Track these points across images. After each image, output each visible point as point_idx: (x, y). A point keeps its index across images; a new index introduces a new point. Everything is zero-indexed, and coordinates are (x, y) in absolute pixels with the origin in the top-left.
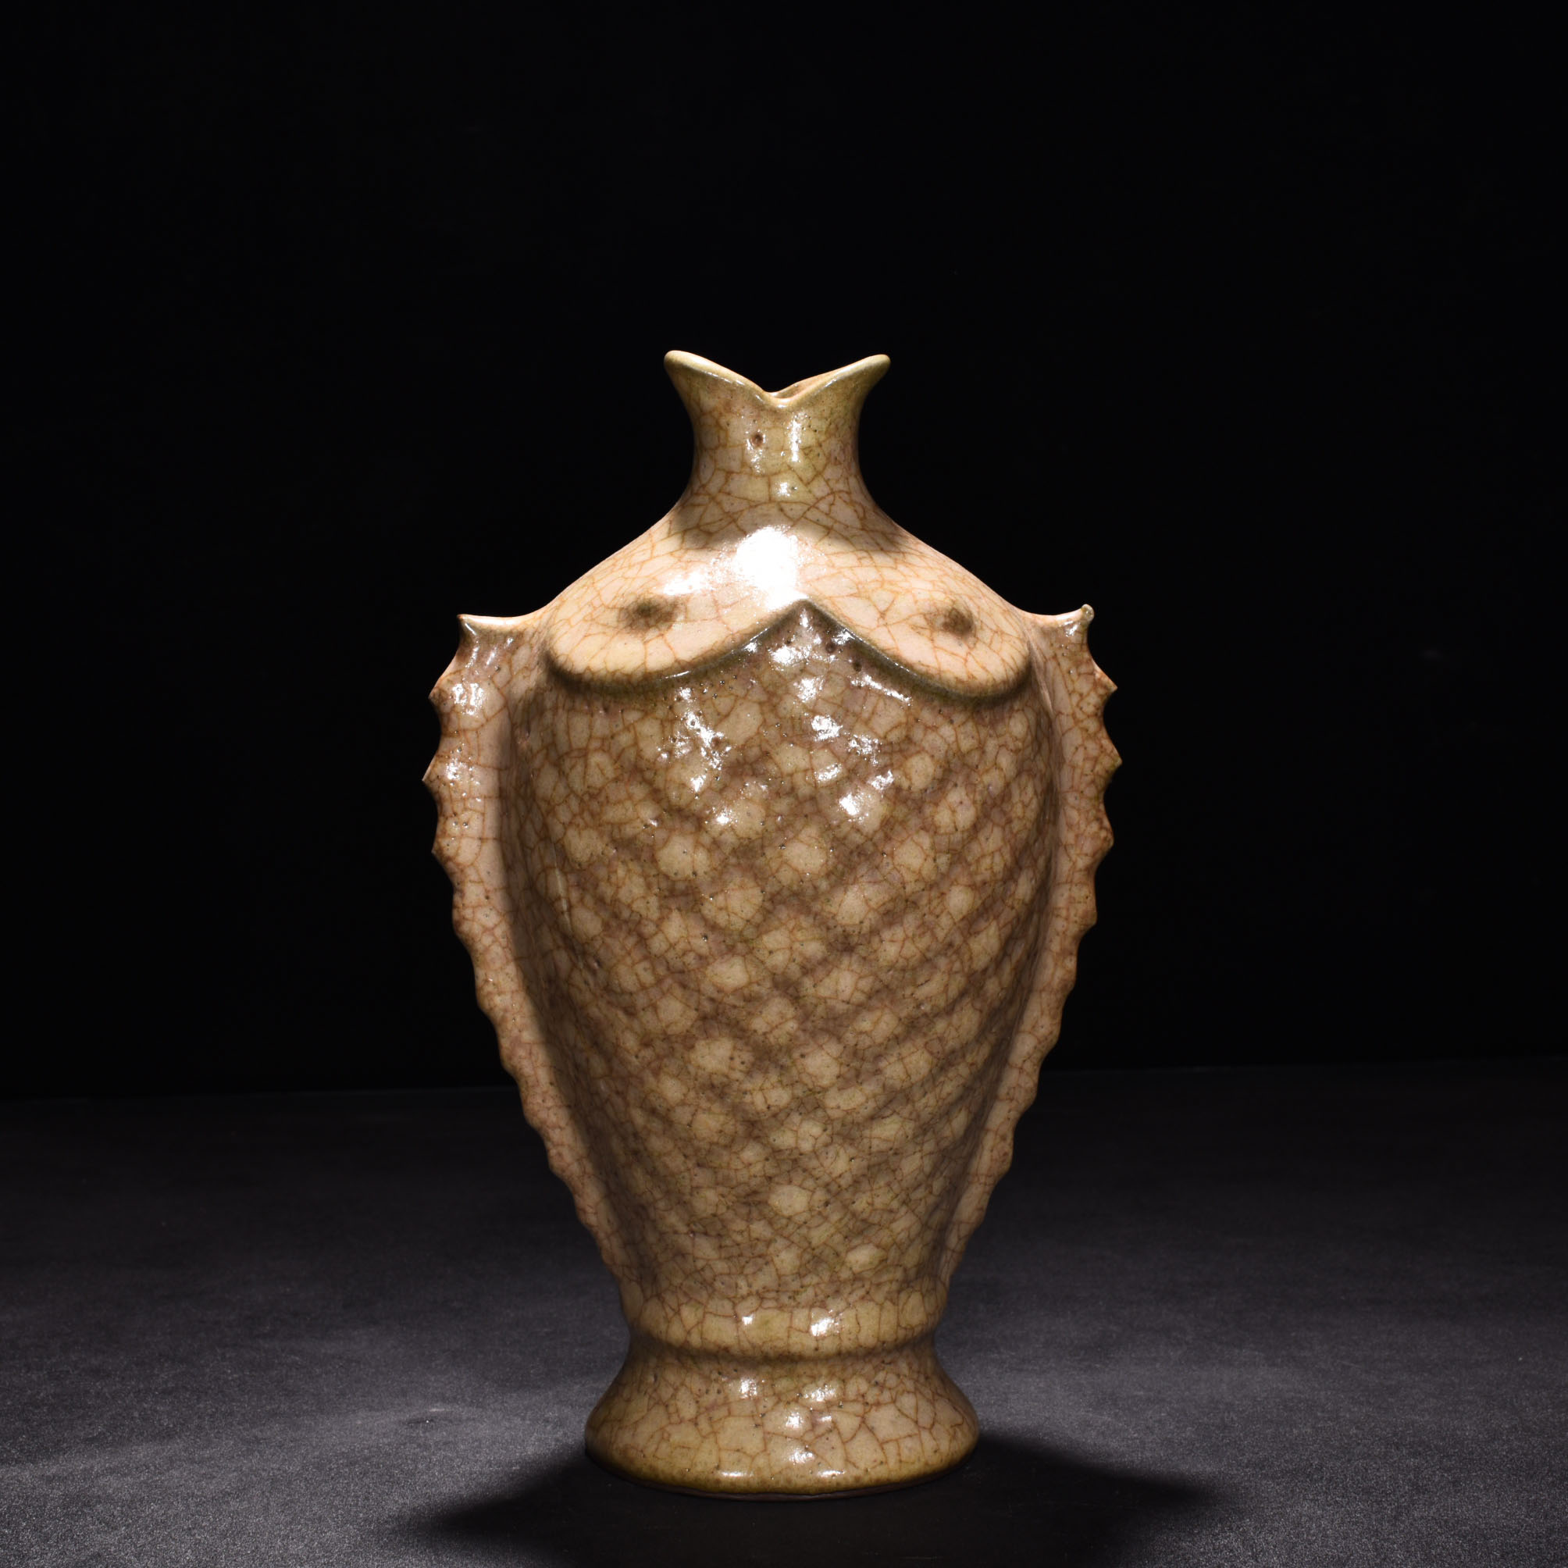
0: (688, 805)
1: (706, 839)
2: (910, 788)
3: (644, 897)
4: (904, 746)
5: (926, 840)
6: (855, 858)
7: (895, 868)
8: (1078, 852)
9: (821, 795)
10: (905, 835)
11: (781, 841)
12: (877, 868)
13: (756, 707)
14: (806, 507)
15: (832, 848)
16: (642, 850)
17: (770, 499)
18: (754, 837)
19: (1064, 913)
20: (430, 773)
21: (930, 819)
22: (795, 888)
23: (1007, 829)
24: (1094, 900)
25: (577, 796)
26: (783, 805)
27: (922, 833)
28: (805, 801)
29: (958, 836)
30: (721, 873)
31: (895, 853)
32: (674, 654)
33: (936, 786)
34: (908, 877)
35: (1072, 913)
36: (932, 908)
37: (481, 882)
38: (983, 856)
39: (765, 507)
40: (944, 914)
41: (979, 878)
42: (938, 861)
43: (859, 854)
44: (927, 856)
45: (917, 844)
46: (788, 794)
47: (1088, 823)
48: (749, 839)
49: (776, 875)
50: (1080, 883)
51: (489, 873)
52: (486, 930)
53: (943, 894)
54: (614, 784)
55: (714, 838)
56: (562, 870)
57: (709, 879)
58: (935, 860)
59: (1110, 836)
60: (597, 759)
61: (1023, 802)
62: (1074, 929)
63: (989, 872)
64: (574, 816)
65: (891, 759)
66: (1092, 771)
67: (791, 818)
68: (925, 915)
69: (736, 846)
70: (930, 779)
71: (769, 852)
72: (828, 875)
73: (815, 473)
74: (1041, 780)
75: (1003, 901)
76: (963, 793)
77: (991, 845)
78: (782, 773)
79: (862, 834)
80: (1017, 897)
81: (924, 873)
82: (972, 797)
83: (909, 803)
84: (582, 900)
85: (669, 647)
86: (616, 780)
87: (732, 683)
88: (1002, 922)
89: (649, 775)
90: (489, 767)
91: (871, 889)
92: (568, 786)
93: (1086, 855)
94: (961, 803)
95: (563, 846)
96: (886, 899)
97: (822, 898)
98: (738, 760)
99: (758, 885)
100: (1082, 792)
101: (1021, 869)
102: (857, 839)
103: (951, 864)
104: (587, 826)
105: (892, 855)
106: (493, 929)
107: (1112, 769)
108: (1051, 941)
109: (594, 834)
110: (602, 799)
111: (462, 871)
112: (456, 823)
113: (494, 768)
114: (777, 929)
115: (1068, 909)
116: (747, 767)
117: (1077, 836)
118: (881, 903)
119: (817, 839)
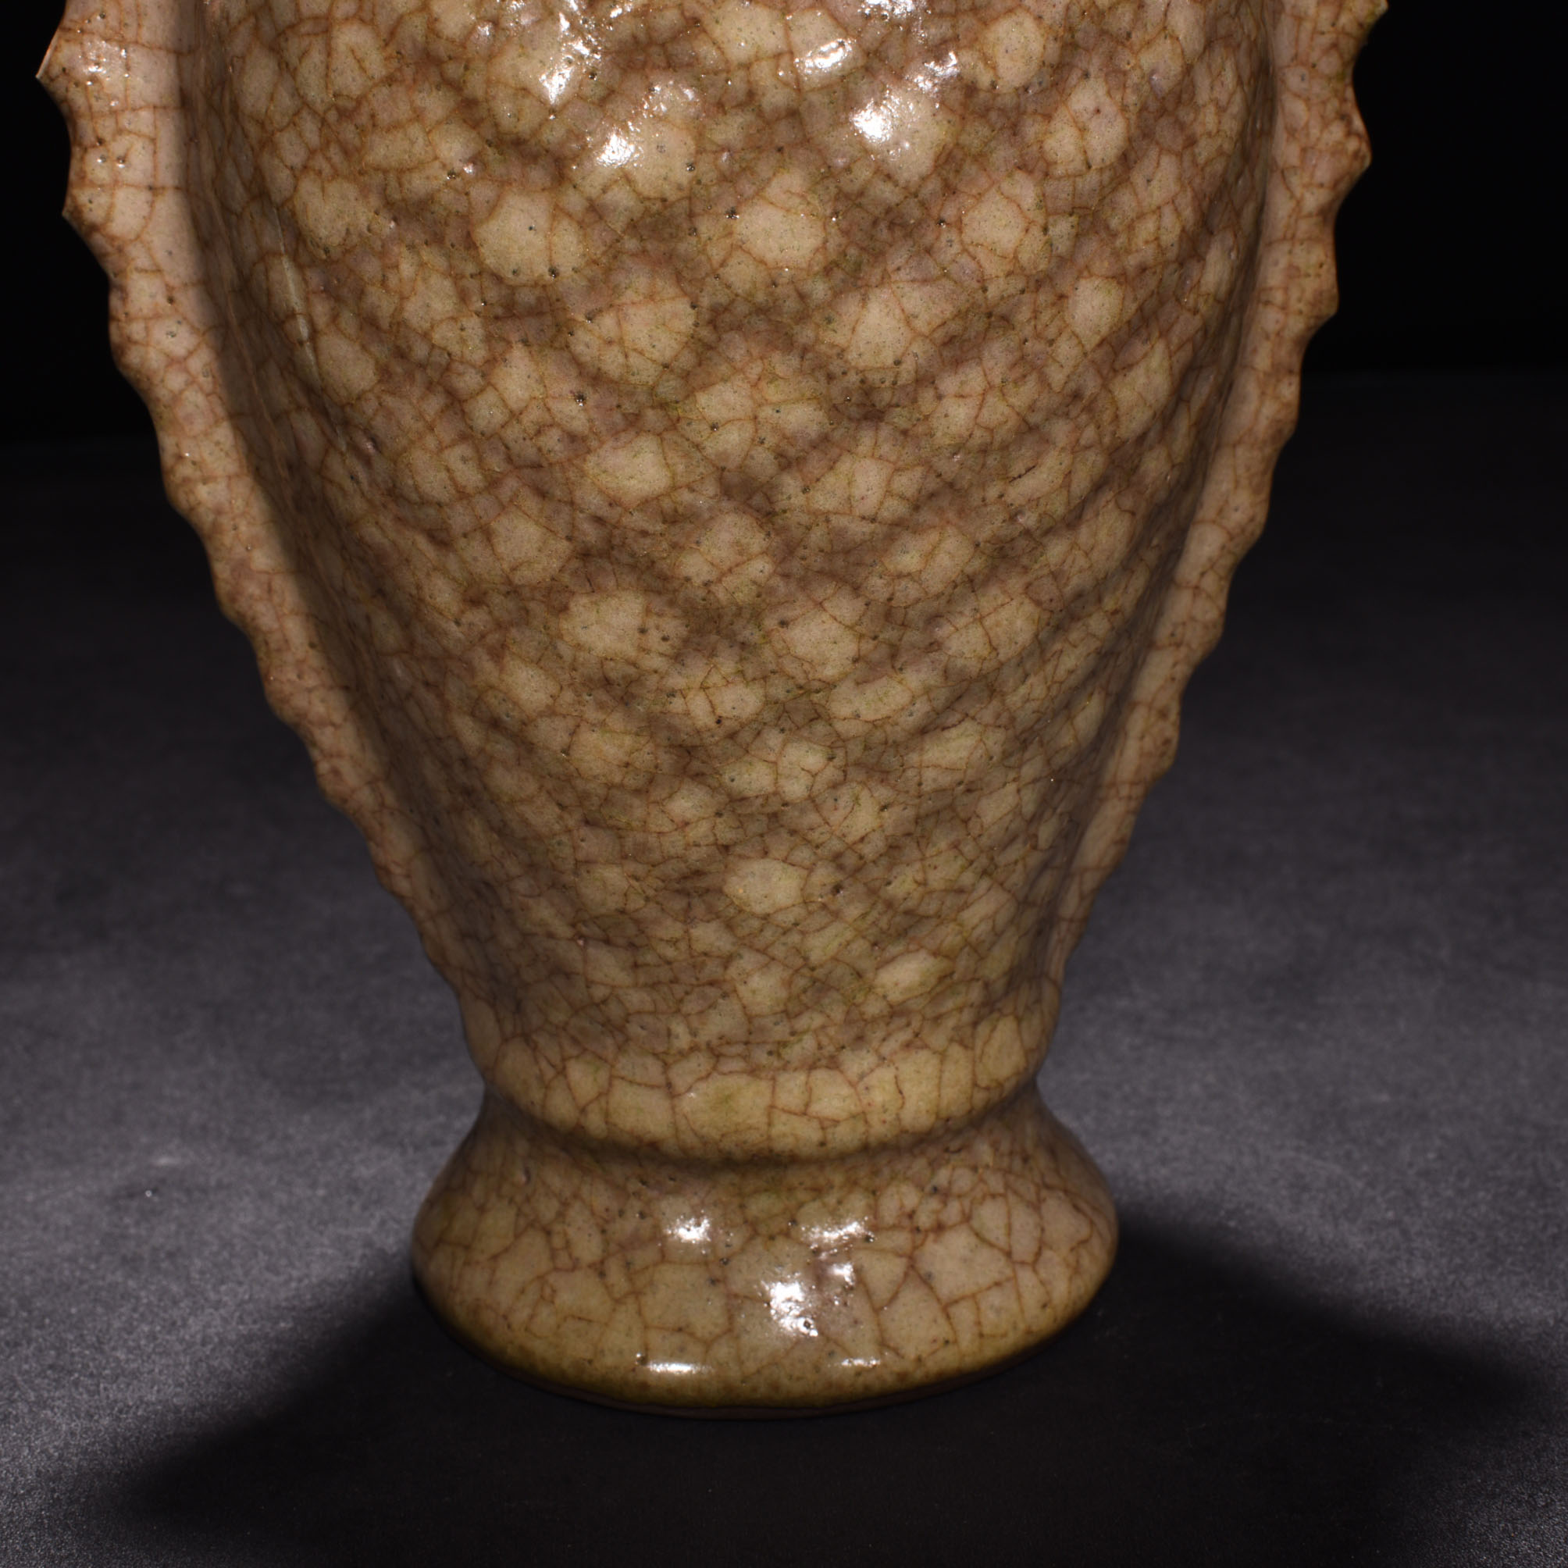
0: (535, 132)
1: (574, 201)
2: (993, 85)
3: (454, 319)
5: (1026, 191)
6: (884, 234)
7: (965, 250)
8: (1306, 180)
9: (811, 105)
10: (983, 181)
11: (730, 201)
12: (929, 251)
15: (836, 213)
16: (446, 224)
18: (672, 195)
19: (1278, 297)
20: (49, 65)
21: (1035, 148)
22: (760, 297)
23: (1187, 158)
24: (1333, 270)
25: (314, 113)
26: (731, 130)
27: (1019, 176)
28: (778, 119)
29: (1092, 180)
30: (608, 271)
31: (966, 220)
33: (1047, 79)
34: (993, 267)
35: (1295, 294)
36: (1039, 327)
37: (158, 271)
38: (1141, 216)
40: (1064, 336)
41: (1132, 261)
42: (1050, 232)
43: (891, 226)
44: (1032, 222)
45: (1009, 199)
46: (741, 106)
47: (1326, 124)
48: (664, 200)
49: (721, 271)
50: (1310, 239)
51: (170, 253)
52: (172, 361)
53: (1062, 297)
54: (385, 90)
55: (590, 200)
56: (295, 258)
57: (584, 283)
58: (1045, 230)
59: (1365, 149)
60: (351, 37)
61: (1216, 102)
62: (1297, 326)
63: (1153, 246)
64: (312, 152)
65: (953, 26)
66: (1333, 25)
67: (750, 156)
68: (1026, 341)
69: (637, 215)
70: (1034, 65)
71: (705, 227)
72: (827, 271)
74: (1250, 53)
75: (1178, 300)
76: (1101, 91)
77: (1156, 193)
78: (727, 62)
79: (896, 185)
80: (1203, 289)
81: (1025, 257)
82: (1118, 97)
83: (993, 116)
84: (335, 318)
86: (390, 80)
88: (1175, 340)
89: (453, 70)
90: (160, 48)
91: (916, 294)
92: (297, 93)
93: (1321, 185)
94: (1098, 111)
95: (294, 214)
96: (948, 314)
97: (817, 317)
98: (634, 37)
99: (686, 294)
100: (1314, 66)
101: (1211, 233)
102: (887, 193)
103: (1078, 237)
104: (336, 174)
105: (959, 225)
106: (185, 359)
107: (1370, 20)
108: (1255, 351)
109: (351, 190)
110: (363, 119)
111: (120, 250)
112: (104, 158)
113: (168, 51)
114: (725, 380)
115: (1286, 290)
116: (654, 50)
117: (1304, 150)
118: (938, 321)
119: (803, 197)
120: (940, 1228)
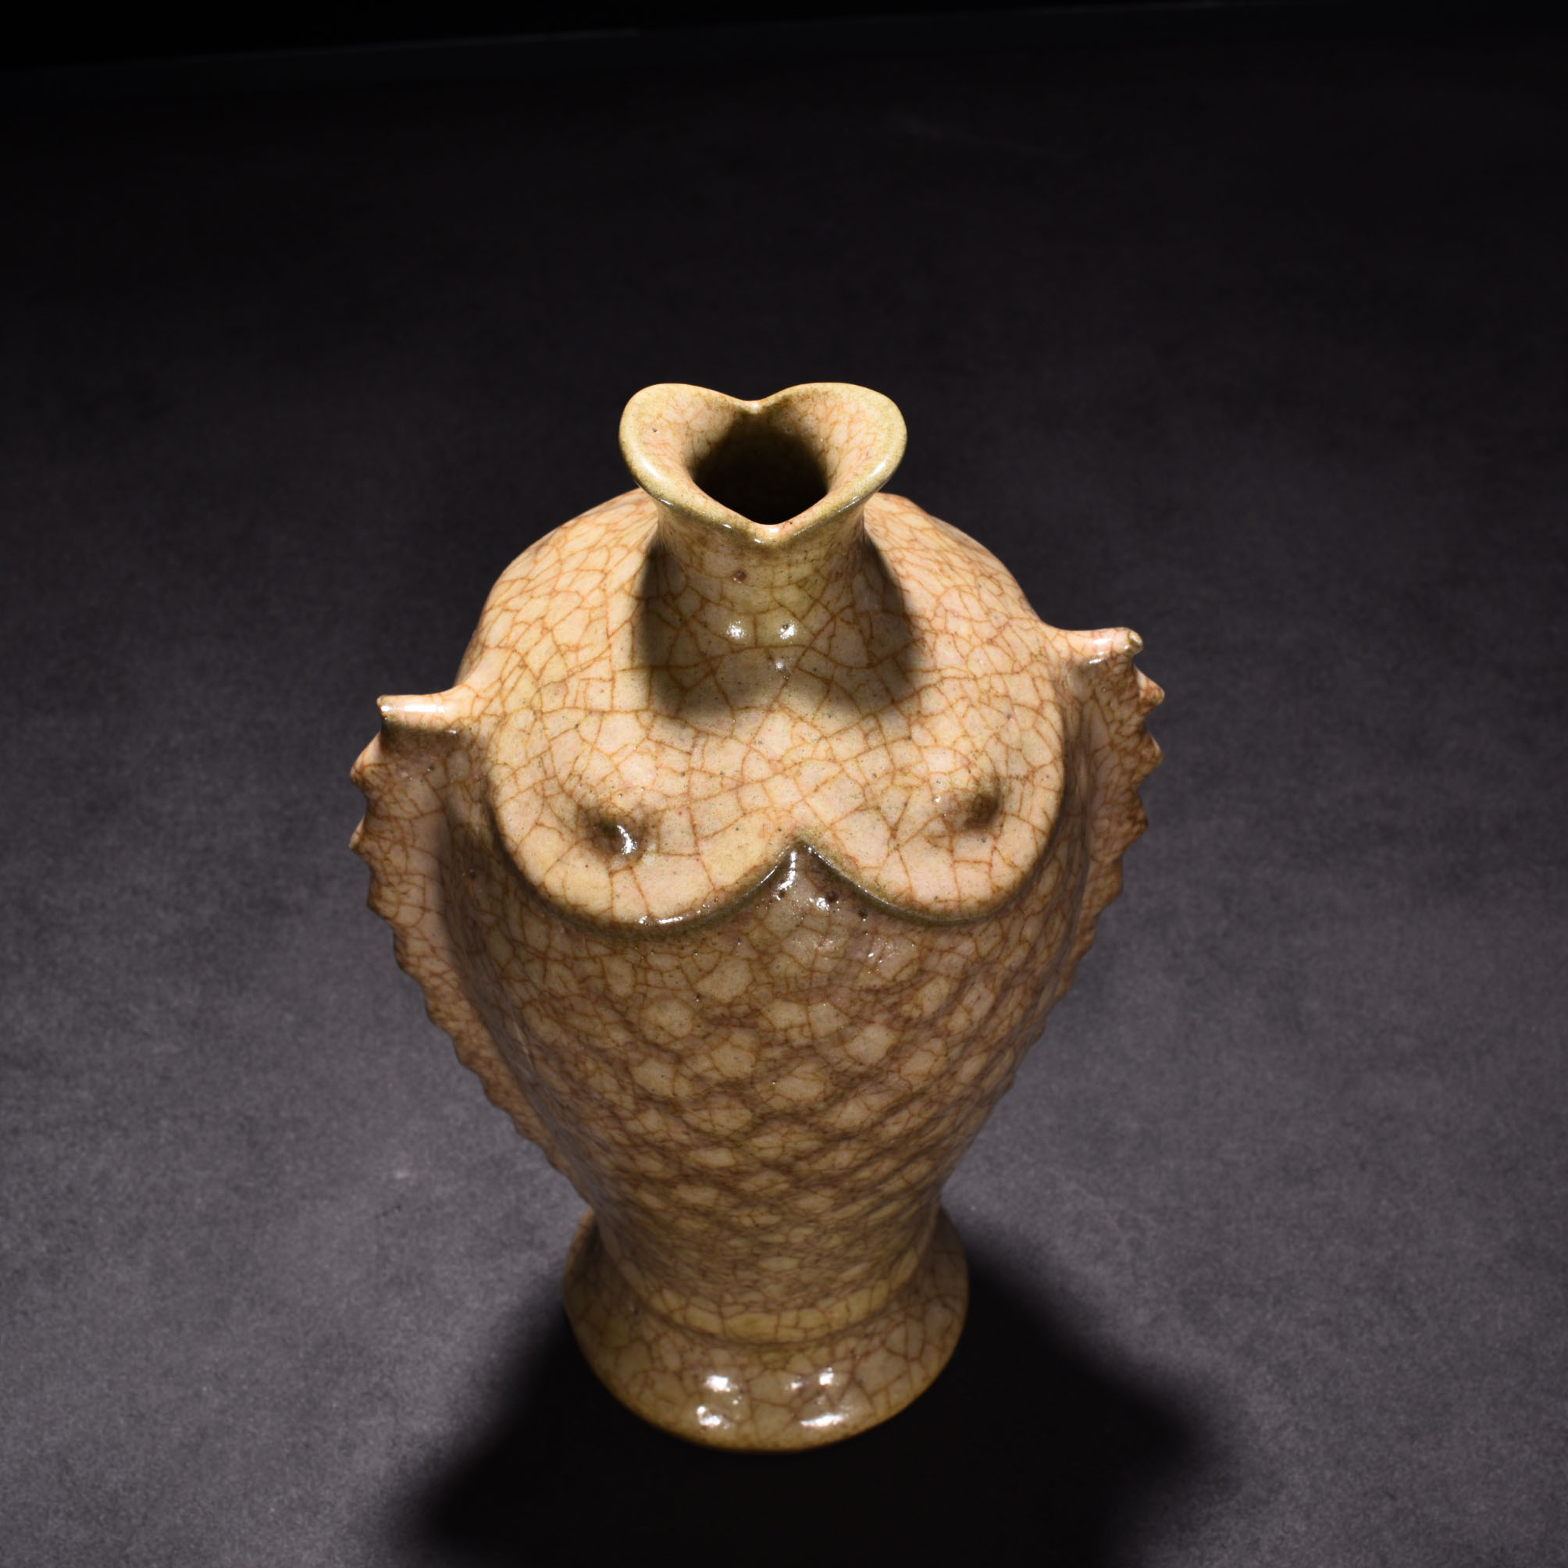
0: (666, 1043)
1: (687, 1072)
2: (922, 1014)
3: (617, 1093)
4: (914, 981)
5: (936, 1045)
6: (857, 1082)
7: (901, 1078)
8: (1107, 853)
9: (820, 1042)
10: (914, 1049)
11: (773, 1077)
12: (881, 1083)
13: (744, 966)
14: (800, 651)
15: (831, 1079)
16: (614, 1060)
17: (756, 643)
18: (742, 1077)
21: (943, 1028)
22: (788, 1110)
23: (1029, 981)
25: (536, 987)
26: (775, 1053)
27: (934, 1040)
28: (801, 1048)
29: (974, 1026)
30: (705, 1097)
31: (902, 1068)
32: (647, 906)
33: (951, 1000)
34: (916, 1080)
36: (941, 1089)
37: (426, 939)
38: (1001, 1022)
39: (748, 653)
40: (955, 1087)
41: (995, 1040)
42: (949, 1054)
43: (862, 1078)
44: (939, 1055)
45: (927, 1051)
46: (781, 1045)
47: (1120, 824)
48: (737, 1078)
49: (767, 1102)
51: (433, 934)
52: (434, 974)
53: (954, 1073)
54: (579, 999)
55: (696, 1073)
56: (521, 1028)
57: (692, 1100)
58: (946, 1055)
60: (558, 969)
61: (1048, 945)
62: (1096, 911)
63: (1007, 1028)
64: (534, 1000)
65: (900, 996)
66: (1128, 782)
67: (785, 1061)
68: (933, 1096)
69: (722, 1081)
70: (944, 998)
71: (760, 1086)
72: (825, 1100)
73: (812, 601)
76: (981, 988)
77: (1010, 1007)
78: (774, 1028)
79: (865, 1065)
81: (934, 1070)
82: (991, 986)
83: (920, 1025)
84: (545, 1060)
85: (640, 890)
86: (582, 996)
87: (716, 940)
89: (619, 1007)
90: (429, 853)
91: (874, 1098)
92: (524, 972)
94: (979, 998)
95: (522, 1014)
96: (890, 1101)
97: (819, 1114)
98: (723, 1014)
99: (747, 1108)
100: (1115, 802)
102: (860, 1069)
103: (965, 1049)
104: (548, 1016)
105: (898, 1070)
106: (442, 974)
109: (558, 1027)
110: (566, 1004)
111: (403, 929)
112: (393, 892)
114: (767, 1134)
116: (734, 1020)
119: (814, 1074)
120: (867, 1354)
